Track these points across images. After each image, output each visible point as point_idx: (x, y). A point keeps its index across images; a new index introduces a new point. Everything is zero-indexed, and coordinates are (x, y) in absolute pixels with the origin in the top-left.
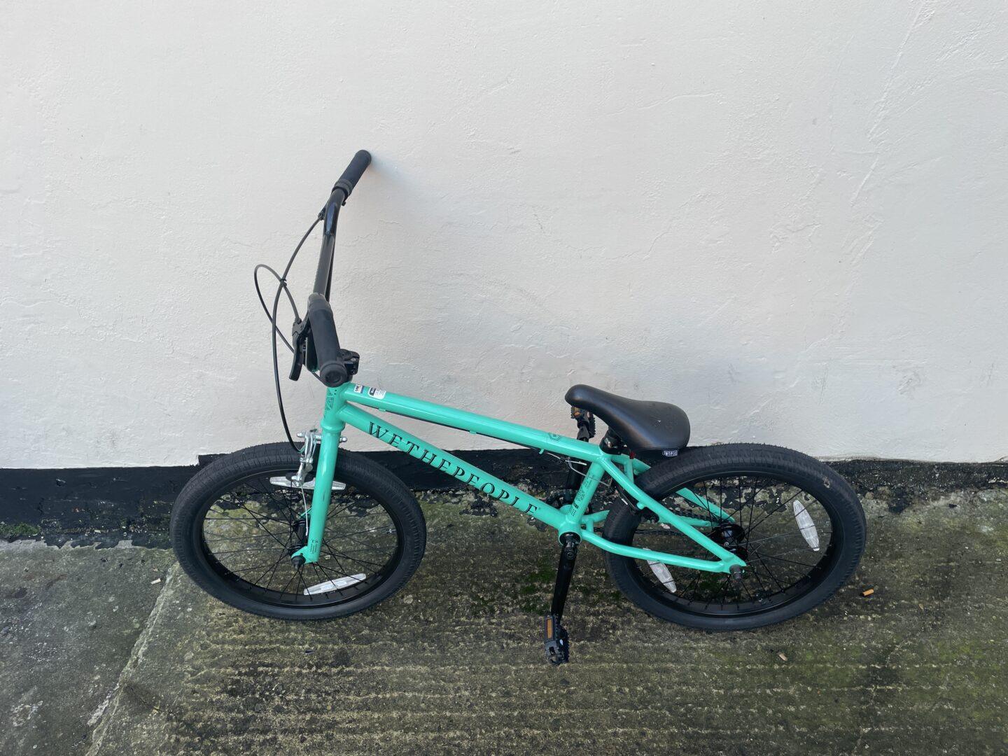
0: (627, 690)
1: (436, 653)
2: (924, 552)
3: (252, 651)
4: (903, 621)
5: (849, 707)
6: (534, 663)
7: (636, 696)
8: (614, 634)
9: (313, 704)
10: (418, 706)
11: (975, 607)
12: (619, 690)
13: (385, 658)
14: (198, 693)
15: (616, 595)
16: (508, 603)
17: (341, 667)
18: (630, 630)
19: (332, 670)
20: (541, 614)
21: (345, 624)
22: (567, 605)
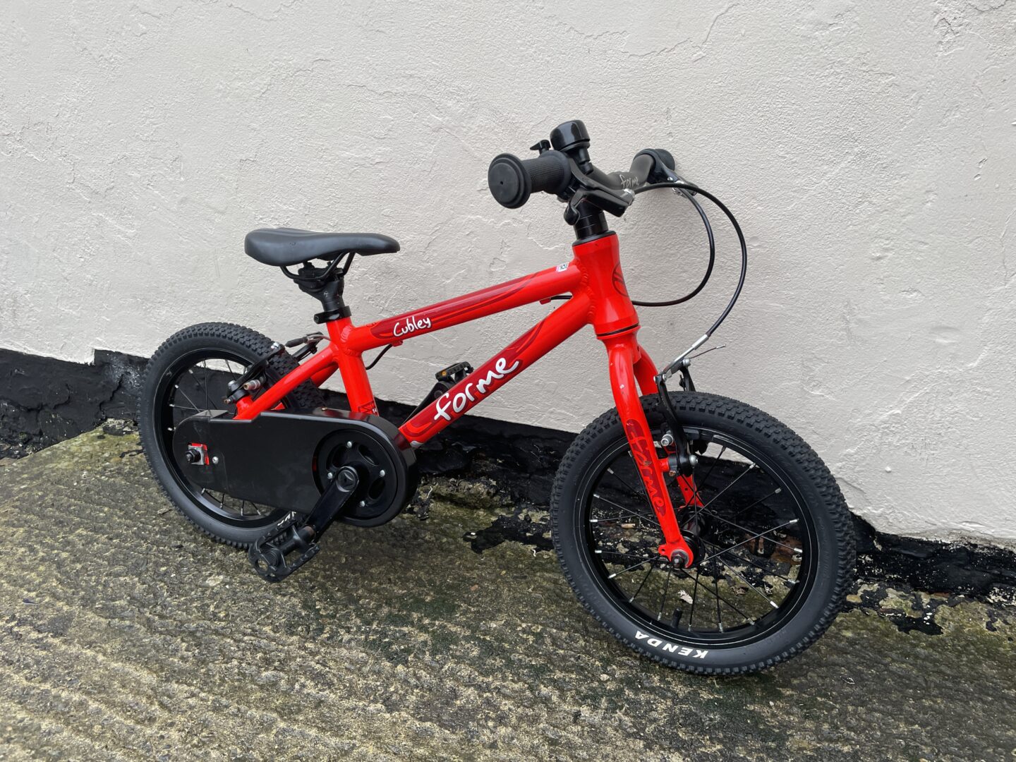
1: (186, 662)
6: (322, 730)
8: (492, 732)
10: (92, 726)
13: (113, 644)
15: (538, 672)
16: (351, 628)
17: (45, 634)
18: (527, 732)
19: (32, 635)
20: (390, 659)
21: (105, 585)
22: (444, 658)
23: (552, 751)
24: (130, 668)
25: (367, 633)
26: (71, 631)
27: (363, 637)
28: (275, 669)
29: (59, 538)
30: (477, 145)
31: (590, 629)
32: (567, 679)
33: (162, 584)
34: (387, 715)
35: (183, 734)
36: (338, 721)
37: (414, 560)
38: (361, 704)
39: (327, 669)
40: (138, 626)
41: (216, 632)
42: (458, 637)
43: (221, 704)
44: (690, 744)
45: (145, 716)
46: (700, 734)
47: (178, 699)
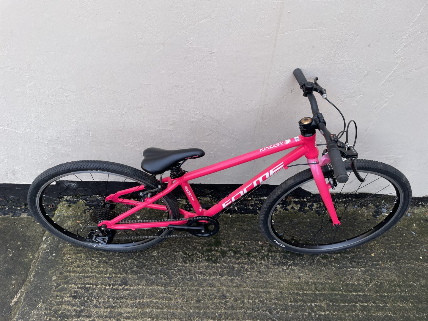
0: (251, 301)
1: (166, 280)
2: (386, 238)
3: (83, 276)
4: (374, 271)
5: (348, 313)
7: (255, 305)
8: (246, 274)
9: (111, 304)
10: (158, 307)
11: (406, 266)
12: (248, 302)
13: (144, 282)
14: (59, 297)
15: (249, 255)
17: (123, 286)
18: (254, 272)
19: (120, 287)
20: (214, 263)
21: (126, 265)
22: (226, 258)
23: (261, 274)
24: (155, 287)
25: (204, 257)
26: (130, 282)
27: (204, 258)
28: (190, 275)
31: (254, 238)
32: (256, 255)
33: (141, 259)
34: (222, 278)
35: (181, 300)
36: (213, 283)
38: (215, 277)
39: (201, 271)
40: (146, 274)
41: (167, 269)
42: (226, 251)
43: (184, 289)
44: (286, 263)
45: (169, 299)
46: (287, 260)
47: (173, 291)
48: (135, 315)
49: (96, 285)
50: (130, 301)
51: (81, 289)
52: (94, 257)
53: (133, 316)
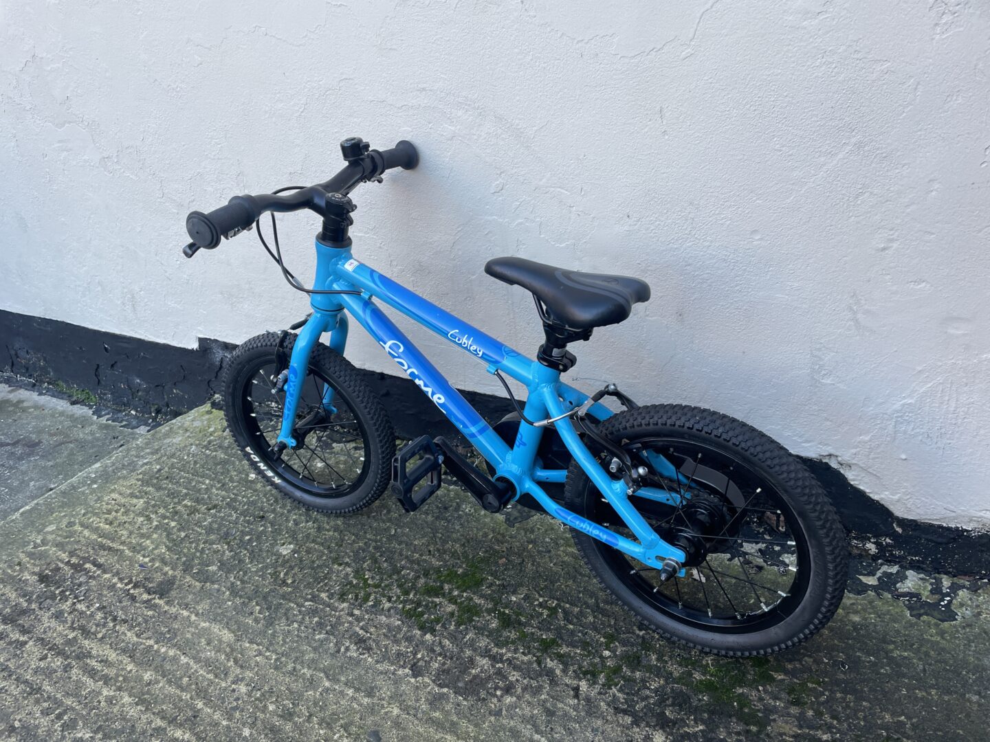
1: (258, 623)
3: (100, 545)
9: (91, 624)
13: (204, 606)
14: (20, 566)
16: (392, 597)
17: (153, 596)
18: (529, 703)
19: (143, 596)
20: (421, 628)
21: (202, 551)
22: (467, 628)
23: (549, 722)
24: (216, 628)
25: (401, 602)
26: (173, 593)
27: (401, 606)
28: (327, 633)
29: (170, 509)
30: (488, 151)
31: (601, 605)
32: (572, 654)
33: (245, 552)
34: (413, 680)
35: (250, 688)
36: (372, 683)
37: (452, 532)
38: (392, 668)
39: (369, 635)
40: (224, 589)
41: (283, 597)
42: (481, 609)
43: (281, 663)
44: (674, 723)
45: (223, 671)
46: (685, 714)
47: (249, 657)
48: (112, 672)
49: (105, 572)
50: (134, 635)
51: (71, 569)
52: (157, 513)
53: (103, 675)
